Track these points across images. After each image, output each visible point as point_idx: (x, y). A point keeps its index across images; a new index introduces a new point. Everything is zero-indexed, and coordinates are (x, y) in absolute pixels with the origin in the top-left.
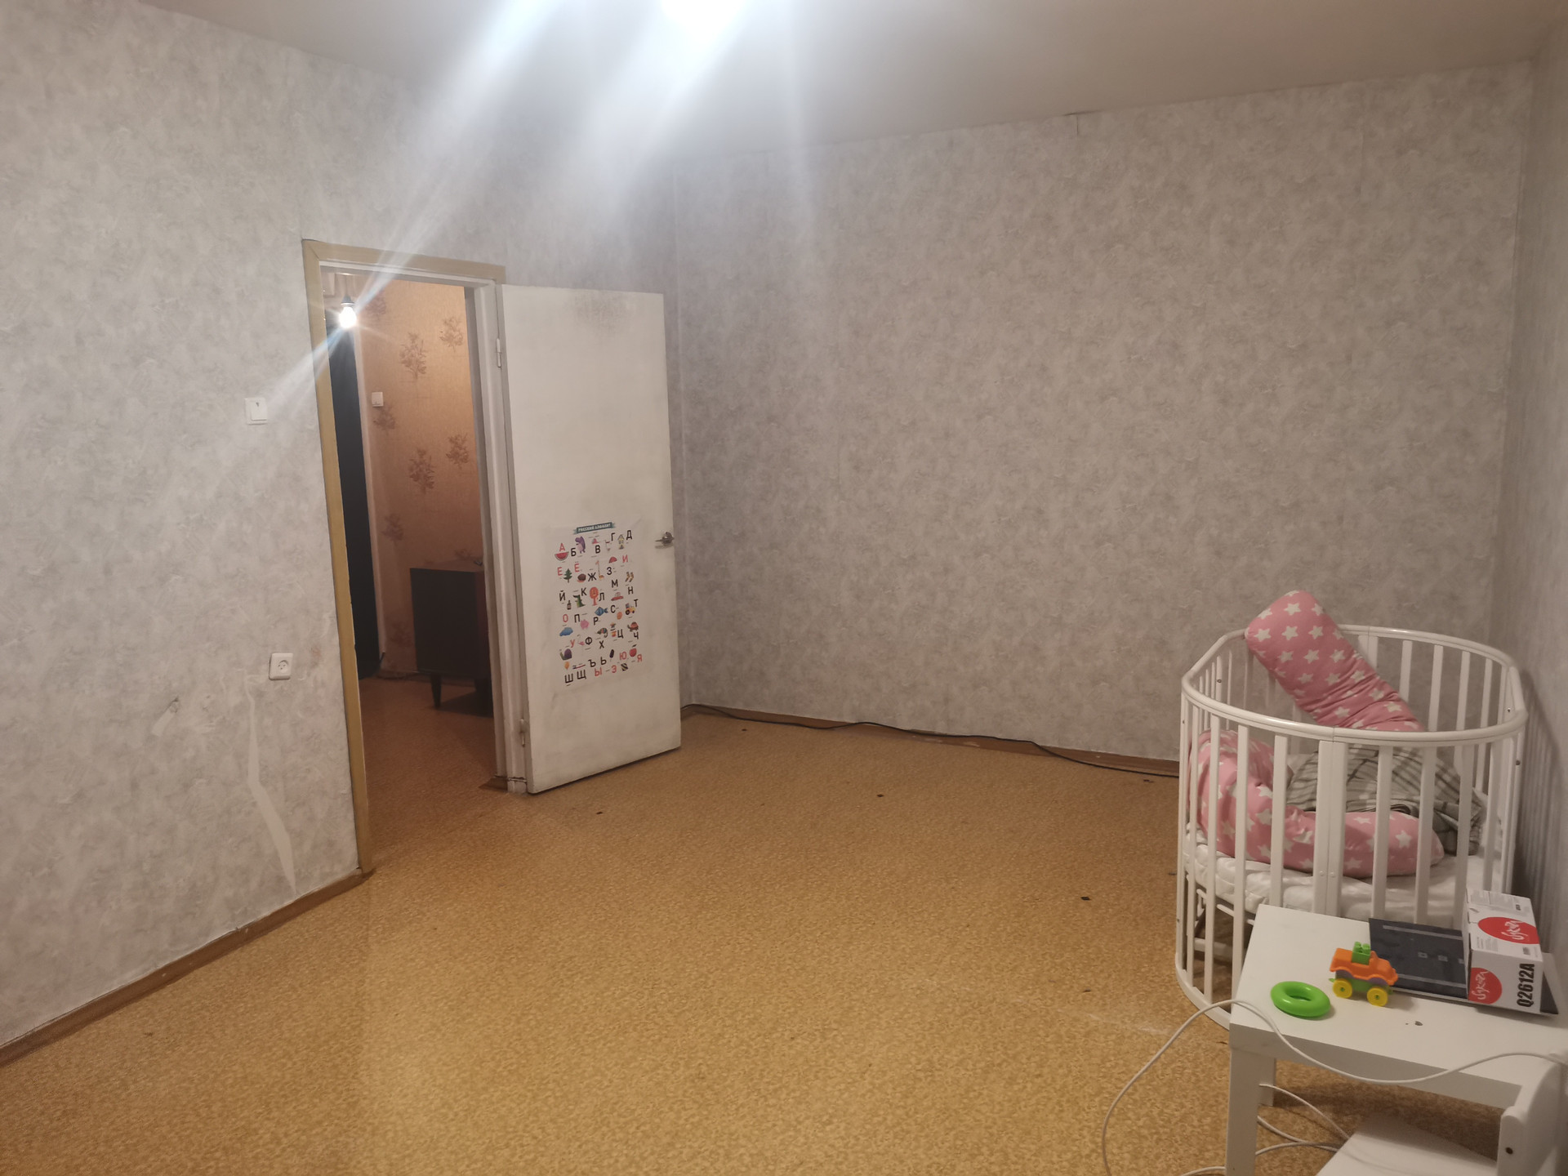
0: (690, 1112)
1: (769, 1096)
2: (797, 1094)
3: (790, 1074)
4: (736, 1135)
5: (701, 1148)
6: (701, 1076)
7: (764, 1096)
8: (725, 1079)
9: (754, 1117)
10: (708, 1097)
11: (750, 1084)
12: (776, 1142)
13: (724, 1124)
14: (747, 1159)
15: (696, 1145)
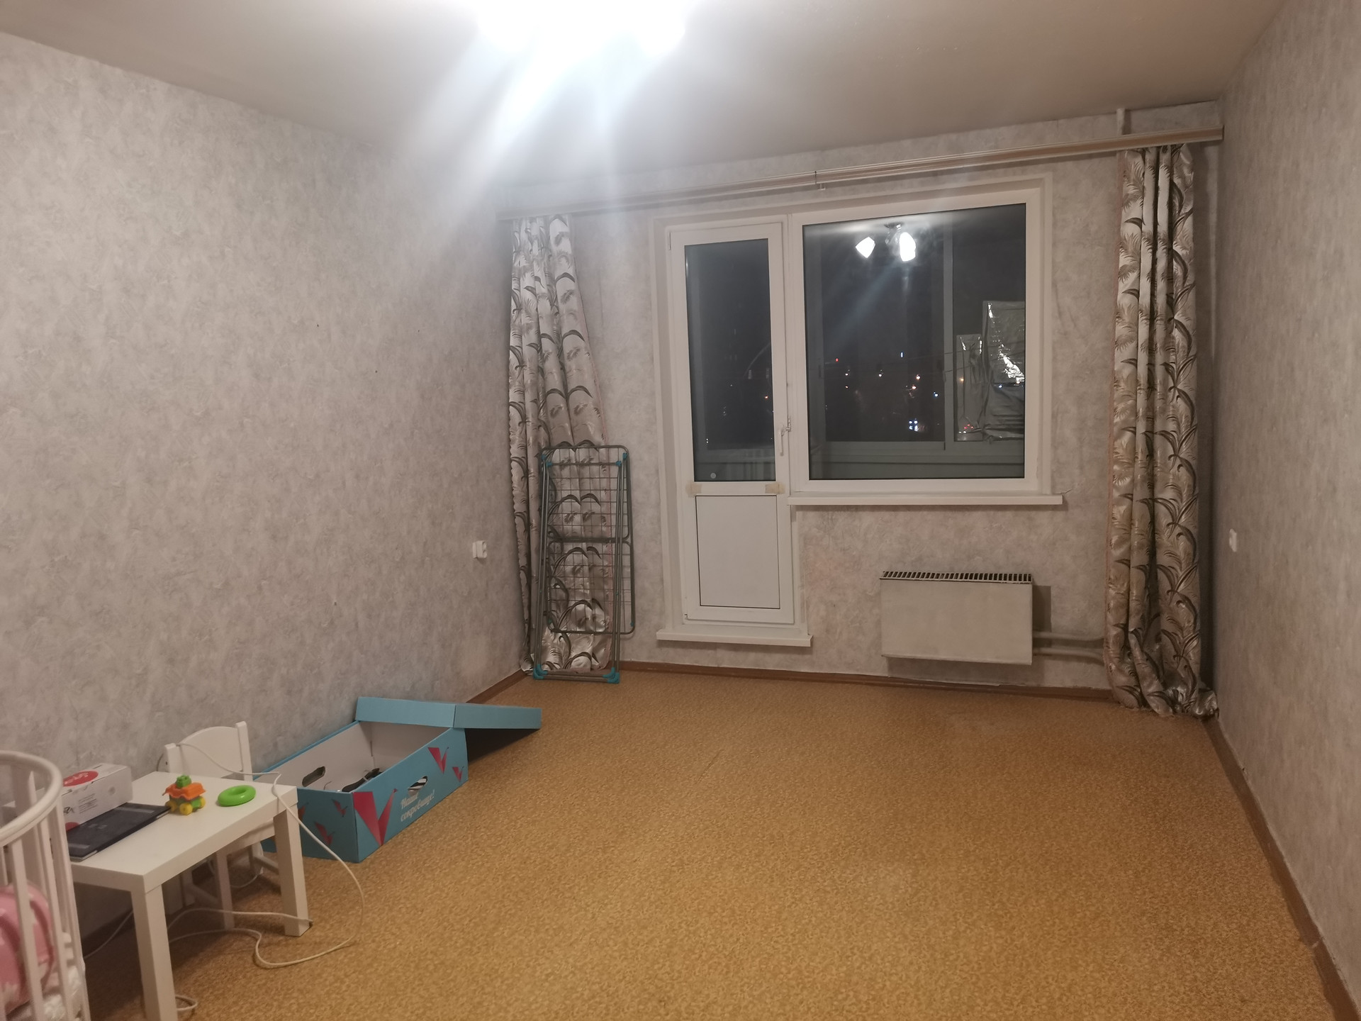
0: (663, 971)
1: (599, 991)
2: (574, 996)
3: (581, 1014)
4: (622, 958)
5: (647, 947)
6: (663, 1004)
7: (603, 991)
8: (640, 1003)
9: (609, 973)
10: (651, 986)
11: (616, 1000)
12: (590, 956)
13: (633, 965)
14: (611, 943)
15: (651, 949)
